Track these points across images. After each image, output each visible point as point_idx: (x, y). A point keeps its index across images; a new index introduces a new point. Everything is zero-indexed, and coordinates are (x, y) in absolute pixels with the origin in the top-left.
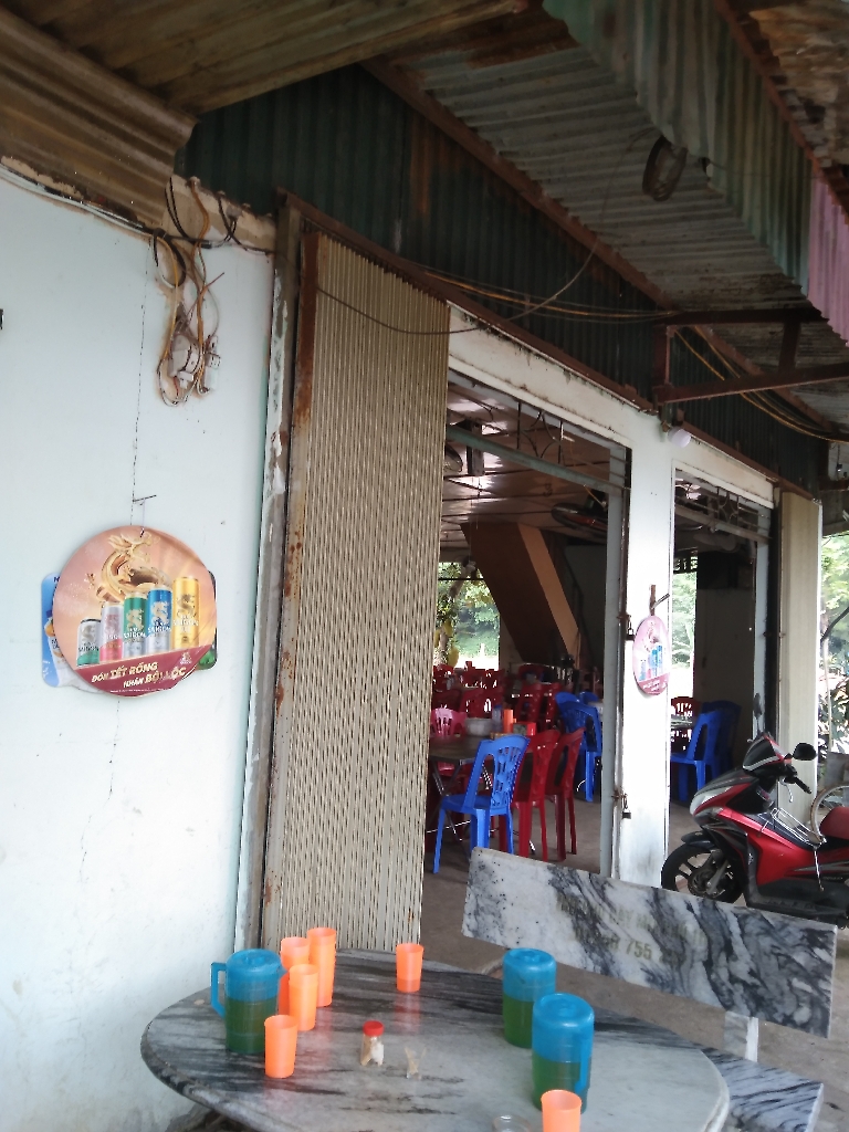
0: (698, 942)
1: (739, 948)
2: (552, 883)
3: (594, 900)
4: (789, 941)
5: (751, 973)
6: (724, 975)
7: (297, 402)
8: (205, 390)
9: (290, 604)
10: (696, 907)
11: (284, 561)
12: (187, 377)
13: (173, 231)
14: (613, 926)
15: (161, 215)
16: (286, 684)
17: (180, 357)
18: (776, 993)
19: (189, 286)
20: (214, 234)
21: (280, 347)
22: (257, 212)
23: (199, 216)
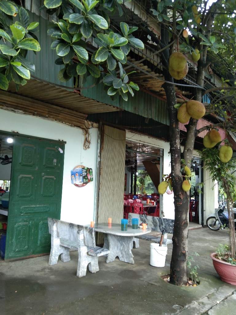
0: (158, 224)
1: (163, 224)
2: (140, 217)
3: (145, 219)
4: (170, 222)
5: (165, 227)
6: (161, 228)
7: (101, 148)
8: (89, 148)
9: (101, 176)
10: (158, 218)
11: (100, 170)
12: (87, 147)
13: (85, 128)
14: (147, 222)
15: (83, 126)
16: (100, 187)
17: (86, 144)
18: (168, 229)
19: (87, 134)
20: (90, 127)
21: (99, 141)
22: (96, 123)
23: (88, 125)
